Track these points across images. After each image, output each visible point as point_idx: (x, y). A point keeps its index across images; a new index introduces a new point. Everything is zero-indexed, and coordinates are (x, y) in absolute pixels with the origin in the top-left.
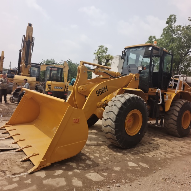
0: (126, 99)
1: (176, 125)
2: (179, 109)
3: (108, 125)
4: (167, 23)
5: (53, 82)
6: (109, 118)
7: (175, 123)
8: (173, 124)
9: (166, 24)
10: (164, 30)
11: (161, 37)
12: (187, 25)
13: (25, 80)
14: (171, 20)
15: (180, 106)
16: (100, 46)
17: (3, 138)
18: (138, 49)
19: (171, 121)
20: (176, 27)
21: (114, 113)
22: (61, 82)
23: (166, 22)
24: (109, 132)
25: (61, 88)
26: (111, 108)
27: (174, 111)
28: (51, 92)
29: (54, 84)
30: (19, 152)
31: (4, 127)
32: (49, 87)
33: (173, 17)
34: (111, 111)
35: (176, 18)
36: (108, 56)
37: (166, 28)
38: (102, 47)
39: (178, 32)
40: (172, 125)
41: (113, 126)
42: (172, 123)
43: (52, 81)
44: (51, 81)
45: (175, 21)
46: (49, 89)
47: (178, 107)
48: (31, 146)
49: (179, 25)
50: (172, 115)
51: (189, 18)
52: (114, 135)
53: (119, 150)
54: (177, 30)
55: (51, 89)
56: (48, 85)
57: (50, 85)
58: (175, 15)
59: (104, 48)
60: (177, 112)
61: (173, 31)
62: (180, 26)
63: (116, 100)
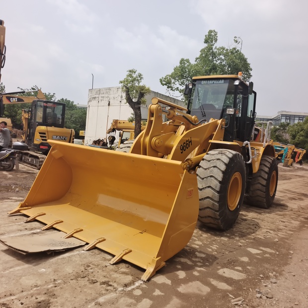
0: (229, 157)
1: (265, 191)
2: (268, 169)
3: (208, 197)
4: (206, 41)
5: (50, 128)
6: (209, 187)
7: (264, 189)
8: (261, 191)
9: (205, 43)
10: (202, 51)
11: (196, 61)
12: (231, 48)
13: (3, 124)
14: (211, 38)
15: (268, 165)
16: (130, 71)
17: (39, 231)
18: (215, 82)
19: (259, 186)
20: (218, 49)
21: (216, 179)
22: (63, 128)
23: (204, 41)
24: (208, 208)
25: (63, 139)
26: (208, 171)
27: (262, 172)
28: (46, 146)
29: (52, 132)
30: (92, 251)
31: (18, 211)
32: (41, 136)
33: (213, 34)
34: (211, 176)
35: (217, 35)
36: (143, 88)
37: (205, 49)
38: (132, 71)
39: (221, 56)
40: (259, 193)
41: (217, 199)
42: (259, 190)
43: (47, 125)
44: (45, 127)
45: (216, 40)
46: (43, 140)
47: (266, 166)
48: (105, 240)
49: (221, 46)
50: (260, 178)
51: (235, 37)
52: (216, 211)
53: (217, 233)
54: (220, 54)
55: (46, 140)
56: (40, 133)
57: (45, 134)
58: (216, 31)
59: (137, 73)
60: (265, 174)
61: (214, 55)
62: (223, 49)
63: (213, 158)
